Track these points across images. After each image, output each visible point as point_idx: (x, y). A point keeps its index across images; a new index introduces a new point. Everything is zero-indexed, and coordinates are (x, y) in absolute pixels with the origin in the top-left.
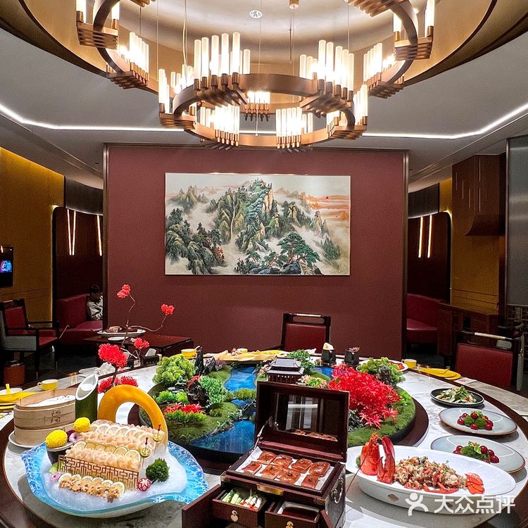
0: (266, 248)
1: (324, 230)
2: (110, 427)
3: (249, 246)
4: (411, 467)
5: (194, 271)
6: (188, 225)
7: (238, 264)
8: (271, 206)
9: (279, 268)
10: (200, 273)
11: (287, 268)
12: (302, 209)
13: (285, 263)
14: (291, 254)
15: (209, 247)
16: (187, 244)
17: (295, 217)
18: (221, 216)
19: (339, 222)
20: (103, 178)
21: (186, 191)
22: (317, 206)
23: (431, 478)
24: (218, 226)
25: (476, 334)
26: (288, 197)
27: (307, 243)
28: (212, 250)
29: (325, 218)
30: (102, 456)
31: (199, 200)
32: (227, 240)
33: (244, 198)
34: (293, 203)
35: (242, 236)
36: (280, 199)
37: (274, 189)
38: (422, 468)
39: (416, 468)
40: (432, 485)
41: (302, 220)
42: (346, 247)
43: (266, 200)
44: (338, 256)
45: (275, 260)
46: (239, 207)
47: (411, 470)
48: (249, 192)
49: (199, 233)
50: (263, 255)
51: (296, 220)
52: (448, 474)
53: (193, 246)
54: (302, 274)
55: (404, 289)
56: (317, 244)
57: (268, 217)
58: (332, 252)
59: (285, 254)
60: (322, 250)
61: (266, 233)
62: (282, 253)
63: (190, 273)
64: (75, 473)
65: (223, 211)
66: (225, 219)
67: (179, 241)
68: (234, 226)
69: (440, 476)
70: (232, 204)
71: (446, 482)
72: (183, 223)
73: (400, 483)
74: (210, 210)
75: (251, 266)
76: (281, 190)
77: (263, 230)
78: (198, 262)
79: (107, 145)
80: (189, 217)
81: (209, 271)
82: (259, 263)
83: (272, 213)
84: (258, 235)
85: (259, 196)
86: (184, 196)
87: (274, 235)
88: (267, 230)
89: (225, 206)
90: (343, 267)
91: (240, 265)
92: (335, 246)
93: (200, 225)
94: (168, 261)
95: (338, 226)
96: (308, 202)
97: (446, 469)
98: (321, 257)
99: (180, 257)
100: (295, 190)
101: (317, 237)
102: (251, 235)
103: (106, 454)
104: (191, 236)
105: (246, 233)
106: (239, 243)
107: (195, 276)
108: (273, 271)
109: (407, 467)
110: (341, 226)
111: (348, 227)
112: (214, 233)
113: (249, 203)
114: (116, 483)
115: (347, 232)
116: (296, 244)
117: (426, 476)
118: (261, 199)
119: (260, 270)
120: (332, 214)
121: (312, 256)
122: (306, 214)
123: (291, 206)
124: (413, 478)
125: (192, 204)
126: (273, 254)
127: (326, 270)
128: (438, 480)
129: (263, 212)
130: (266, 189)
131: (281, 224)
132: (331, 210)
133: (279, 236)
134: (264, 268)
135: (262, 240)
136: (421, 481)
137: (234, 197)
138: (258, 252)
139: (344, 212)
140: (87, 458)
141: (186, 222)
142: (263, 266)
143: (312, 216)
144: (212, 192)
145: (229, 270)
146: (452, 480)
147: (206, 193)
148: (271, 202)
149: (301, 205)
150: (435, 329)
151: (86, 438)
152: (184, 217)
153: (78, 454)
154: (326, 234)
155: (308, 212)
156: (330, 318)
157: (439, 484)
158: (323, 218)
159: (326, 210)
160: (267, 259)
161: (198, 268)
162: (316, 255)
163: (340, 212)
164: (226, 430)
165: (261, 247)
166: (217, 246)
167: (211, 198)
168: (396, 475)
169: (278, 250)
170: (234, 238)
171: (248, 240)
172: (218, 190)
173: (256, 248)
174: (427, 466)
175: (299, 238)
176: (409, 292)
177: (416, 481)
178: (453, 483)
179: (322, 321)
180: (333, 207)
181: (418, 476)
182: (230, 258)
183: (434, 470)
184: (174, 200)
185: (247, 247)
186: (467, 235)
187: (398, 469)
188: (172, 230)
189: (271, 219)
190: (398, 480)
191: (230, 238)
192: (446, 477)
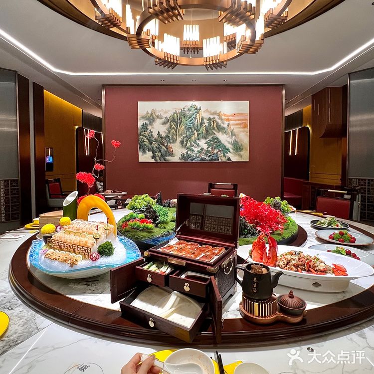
0: (198, 145)
1: (233, 134)
2: (81, 223)
3: (188, 144)
4: (289, 257)
5: (156, 160)
6: (152, 132)
7: (181, 155)
8: (200, 120)
9: (206, 157)
10: (159, 161)
11: (211, 157)
12: (220, 122)
13: (209, 155)
14: (213, 149)
15: (164, 145)
16: (151, 144)
17: (215, 126)
18: (171, 127)
19: (242, 129)
20: (102, 109)
21: (150, 112)
22: (228, 120)
23: (304, 264)
24: (169, 132)
25: (329, 190)
26: (211, 114)
27: (222, 142)
28: (166, 147)
29: (234, 127)
30: (72, 239)
31: (158, 117)
32: (174, 141)
33: (184, 115)
34: (214, 118)
35: (183, 138)
36: (206, 115)
37: (202, 110)
38: (297, 257)
39: (293, 257)
40: (305, 270)
41: (220, 129)
42: (246, 144)
43: (198, 117)
44: (241, 150)
45: (203, 153)
46: (181, 121)
47: (289, 259)
48: (187, 112)
49: (158, 137)
50: (196, 150)
51: (216, 128)
52: (318, 263)
53: (155, 145)
54: (220, 161)
55: (282, 174)
56: (229, 143)
57: (199, 127)
58: (238, 148)
59: (210, 149)
60: (232, 146)
61: (198, 136)
62: (207, 148)
63: (153, 161)
64: (56, 249)
65: (172, 124)
66: (174, 128)
67: (147, 142)
68: (179, 132)
69: (312, 264)
70: (177, 119)
71: (317, 268)
72: (148, 131)
73: (280, 267)
74: (164, 123)
75: (189, 156)
76: (207, 111)
77: (196, 135)
78: (157, 154)
79: (104, 86)
80: (152, 128)
81: (164, 159)
82: (193, 154)
83: (201, 124)
84: (193, 138)
85: (193, 114)
86: (149, 115)
87: (202, 137)
88: (198, 135)
89: (173, 120)
90: (245, 156)
91: (183, 156)
92: (240, 144)
93: (159, 132)
94: (140, 154)
95: (241, 131)
96: (223, 117)
97: (317, 259)
98: (231, 150)
99: (147, 152)
100: (215, 110)
101: (228, 138)
102: (189, 137)
103: (74, 237)
104: (153, 139)
105: (186, 136)
106: (182, 142)
107: (156, 163)
108: (202, 159)
109: (286, 257)
110: (243, 132)
111: (247, 132)
112: (167, 137)
113: (187, 119)
114: (78, 255)
115: (247, 135)
116: (216, 143)
117: (300, 263)
118: (195, 116)
119: (195, 159)
120: (237, 124)
121: (226, 150)
122: (222, 125)
123: (213, 120)
124: (290, 264)
125: (154, 120)
126: (202, 149)
127: (234, 159)
128: (310, 267)
129: (196, 124)
130: (198, 110)
131: (207, 131)
132: (237, 122)
133: (206, 138)
134: (197, 157)
135: (195, 141)
136: (296, 266)
137: (178, 115)
138: (193, 148)
139: (245, 123)
140: (63, 239)
141: (150, 130)
142: (196, 156)
143: (225, 126)
144: (166, 112)
145: (176, 159)
146: (321, 267)
147: (162, 113)
148: (201, 118)
149: (219, 119)
150: (300, 197)
151: (65, 229)
152: (149, 127)
153: (58, 237)
154: (234, 137)
155: (223, 123)
156: (237, 185)
157: (311, 269)
158: (232, 128)
159: (234, 122)
160: (199, 152)
161: (158, 158)
162: (228, 149)
163: (242, 123)
164: (167, 236)
165: (195, 145)
166: (169, 144)
167: (165, 116)
168: (277, 263)
169: (205, 147)
170: (179, 139)
171: (187, 141)
172: (169, 111)
173: (192, 146)
174: (302, 256)
175: (218, 139)
176: (285, 176)
177: (292, 266)
178: (321, 268)
179: (232, 187)
180: (238, 120)
181: (294, 262)
182: (177, 151)
183: (307, 259)
184: (143, 117)
185: (186, 145)
186: (321, 137)
187: (279, 258)
188: (142, 135)
189: (201, 128)
190: (279, 266)
191: (176, 140)
192: (316, 265)
